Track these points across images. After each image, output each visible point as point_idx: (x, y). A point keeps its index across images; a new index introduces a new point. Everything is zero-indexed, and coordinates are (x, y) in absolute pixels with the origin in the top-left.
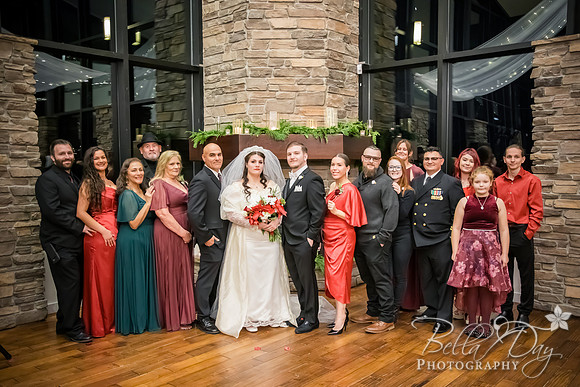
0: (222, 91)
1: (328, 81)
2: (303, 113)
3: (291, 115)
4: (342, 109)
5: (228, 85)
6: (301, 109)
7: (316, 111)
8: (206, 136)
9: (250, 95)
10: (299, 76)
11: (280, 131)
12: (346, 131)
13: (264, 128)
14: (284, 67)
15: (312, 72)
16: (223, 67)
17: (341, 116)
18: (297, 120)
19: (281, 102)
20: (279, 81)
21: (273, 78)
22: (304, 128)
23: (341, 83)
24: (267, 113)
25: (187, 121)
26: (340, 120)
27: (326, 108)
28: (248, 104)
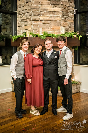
0: (23, 21)
1: (62, 17)
2: (52, 29)
3: (48, 30)
4: (68, 27)
5: (25, 18)
6: (52, 27)
7: (58, 28)
8: (17, 37)
9: (33, 22)
10: (51, 15)
11: (43, 36)
13: (37, 34)
14: (45, 11)
15: (56, 13)
16: (24, 12)
17: (67, 30)
18: (50, 31)
19: (44, 25)
20: (43, 17)
21: (41, 16)
22: (52, 35)
23: (67, 17)
24: (39, 29)
25: (12, 32)
26: (66, 32)
27: (61, 27)
28: (32, 25)
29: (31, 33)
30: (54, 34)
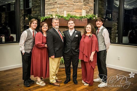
0: (50, 4)
1: (83, 1)
2: (75, 11)
3: (71, 12)
4: (88, 10)
5: (52, 2)
6: (75, 10)
7: (79, 11)
8: (44, 18)
9: (59, 5)
11: (67, 17)
12: (88, 17)
13: (62, 16)
17: (87, 12)
18: (73, 14)
19: (68, 8)
20: (68, 1)
21: (66, 0)
22: (75, 16)
23: (88, 2)
24: (64, 11)
25: (40, 14)
26: (87, 14)
27: (83, 10)
28: (58, 8)
29: (57, 15)
30: (76, 16)
